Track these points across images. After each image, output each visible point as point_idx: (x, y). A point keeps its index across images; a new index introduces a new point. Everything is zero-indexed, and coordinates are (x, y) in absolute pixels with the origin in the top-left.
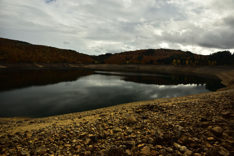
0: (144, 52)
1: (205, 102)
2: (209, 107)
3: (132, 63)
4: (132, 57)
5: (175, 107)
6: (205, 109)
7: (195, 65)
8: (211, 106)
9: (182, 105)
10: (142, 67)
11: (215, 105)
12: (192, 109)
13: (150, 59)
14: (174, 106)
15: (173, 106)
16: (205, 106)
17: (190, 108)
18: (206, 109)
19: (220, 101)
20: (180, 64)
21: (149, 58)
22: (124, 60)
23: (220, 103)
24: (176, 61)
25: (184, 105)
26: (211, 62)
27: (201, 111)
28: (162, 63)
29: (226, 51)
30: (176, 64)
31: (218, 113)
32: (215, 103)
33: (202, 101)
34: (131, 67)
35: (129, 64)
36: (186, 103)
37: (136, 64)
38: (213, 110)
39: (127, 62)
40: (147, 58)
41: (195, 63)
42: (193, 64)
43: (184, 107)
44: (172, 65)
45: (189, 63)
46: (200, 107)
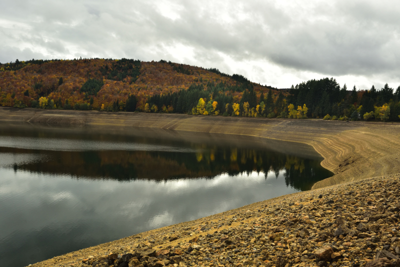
0: (107, 67)
1: (277, 225)
2: (286, 238)
3: (61, 105)
4: (61, 82)
5: (198, 249)
6: (276, 244)
7: (256, 115)
8: (291, 233)
9: (219, 239)
10: (101, 121)
11: (300, 229)
12: (243, 250)
13: (126, 94)
14: (195, 246)
15: (191, 249)
16: (277, 236)
17: (239, 246)
18: (279, 244)
19: (313, 216)
20: (216, 112)
21: (124, 91)
22: (27, 94)
23: (312, 224)
24: (207, 102)
25: (222, 241)
26: (296, 108)
27: (265, 254)
28: (164, 108)
29: (327, 79)
30: (206, 112)
31: (306, 252)
32: (301, 223)
33: (270, 222)
34: (60, 119)
35: (48, 106)
36: (230, 231)
37: (78, 108)
38: (295, 244)
39: (43, 100)
40: (117, 88)
41: (255, 111)
42: (251, 112)
43: (223, 246)
44: (196, 115)
45: (241, 109)
46: (264, 242)
